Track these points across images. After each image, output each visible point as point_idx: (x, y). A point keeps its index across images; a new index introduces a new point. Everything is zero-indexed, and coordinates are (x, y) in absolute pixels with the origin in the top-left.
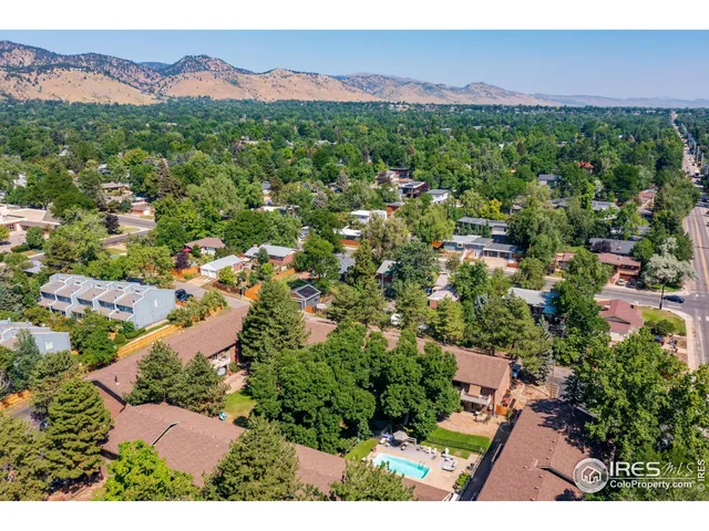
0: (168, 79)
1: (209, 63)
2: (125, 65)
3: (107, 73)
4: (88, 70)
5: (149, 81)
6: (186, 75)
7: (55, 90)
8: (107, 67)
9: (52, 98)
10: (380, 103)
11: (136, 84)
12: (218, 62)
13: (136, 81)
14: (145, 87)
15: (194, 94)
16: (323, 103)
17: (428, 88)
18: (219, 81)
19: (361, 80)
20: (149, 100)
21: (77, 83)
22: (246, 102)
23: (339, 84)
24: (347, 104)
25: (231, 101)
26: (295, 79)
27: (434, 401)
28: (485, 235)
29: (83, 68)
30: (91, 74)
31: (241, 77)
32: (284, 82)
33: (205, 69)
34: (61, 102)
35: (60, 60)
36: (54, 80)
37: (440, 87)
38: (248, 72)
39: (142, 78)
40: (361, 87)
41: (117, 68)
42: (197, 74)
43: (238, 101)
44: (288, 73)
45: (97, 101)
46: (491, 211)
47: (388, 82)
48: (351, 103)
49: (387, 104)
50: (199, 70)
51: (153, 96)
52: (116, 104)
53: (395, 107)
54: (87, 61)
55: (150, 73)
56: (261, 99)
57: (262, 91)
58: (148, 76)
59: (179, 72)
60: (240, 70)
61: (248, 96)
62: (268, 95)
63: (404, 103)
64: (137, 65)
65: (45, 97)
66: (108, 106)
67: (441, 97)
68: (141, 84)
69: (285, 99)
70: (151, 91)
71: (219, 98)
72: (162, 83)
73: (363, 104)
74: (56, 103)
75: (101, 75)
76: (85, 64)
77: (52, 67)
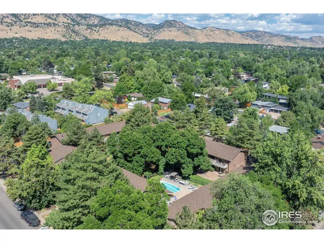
0: (156, 31)
1: (176, 24)
2: (138, 24)
3: (129, 28)
4: (121, 26)
5: (147, 32)
6: (165, 29)
7: (106, 35)
8: (129, 25)
9: (104, 39)
10: (259, 45)
11: (141, 33)
12: (180, 24)
13: (142, 32)
14: (146, 35)
15: (167, 38)
16: (228, 44)
17: (288, 38)
18: (180, 33)
19: (251, 33)
20: (146, 40)
21: (115, 32)
22: (191, 42)
23: (239, 35)
24: (241, 45)
25: (184, 42)
26: (217, 32)
27: (193, 160)
28: (275, 102)
29: (118, 25)
30: (121, 28)
31: (190, 31)
32: (211, 33)
33: (174, 27)
34: (107, 40)
35: (110, 22)
36: (106, 31)
37: (295, 38)
38: (195, 29)
39: (144, 31)
40: (252, 37)
41: (134, 26)
42: (169, 29)
43: (187, 42)
44: (214, 29)
45: (122, 40)
46: (283, 91)
47: (266, 35)
48: (243, 44)
49: (262, 45)
50: (171, 27)
51: (148, 39)
52: (131, 42)
53: (266, 47)
54: (121, 22)
55: (149, 28)
56: (198, 41)
57: (200, 38)
58: (147, 30)
59: (162, 27)
60: (191, 28)
61: (193, 40)
62: (202, 39)
63: (272, 45)
64: (143, 25)
65: (101, 38)
66: (127, 43)
67: (295, 43)
68: (144, 33)
69: (211, 41)
70: (147, 37)
71: (178, 41)
72: (153, 32)
73: (250, 45)
74: (105, 41)
75: (126, 29)
76: (120, 24)
77: (105, 25)
